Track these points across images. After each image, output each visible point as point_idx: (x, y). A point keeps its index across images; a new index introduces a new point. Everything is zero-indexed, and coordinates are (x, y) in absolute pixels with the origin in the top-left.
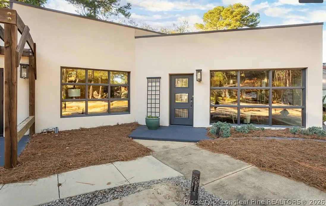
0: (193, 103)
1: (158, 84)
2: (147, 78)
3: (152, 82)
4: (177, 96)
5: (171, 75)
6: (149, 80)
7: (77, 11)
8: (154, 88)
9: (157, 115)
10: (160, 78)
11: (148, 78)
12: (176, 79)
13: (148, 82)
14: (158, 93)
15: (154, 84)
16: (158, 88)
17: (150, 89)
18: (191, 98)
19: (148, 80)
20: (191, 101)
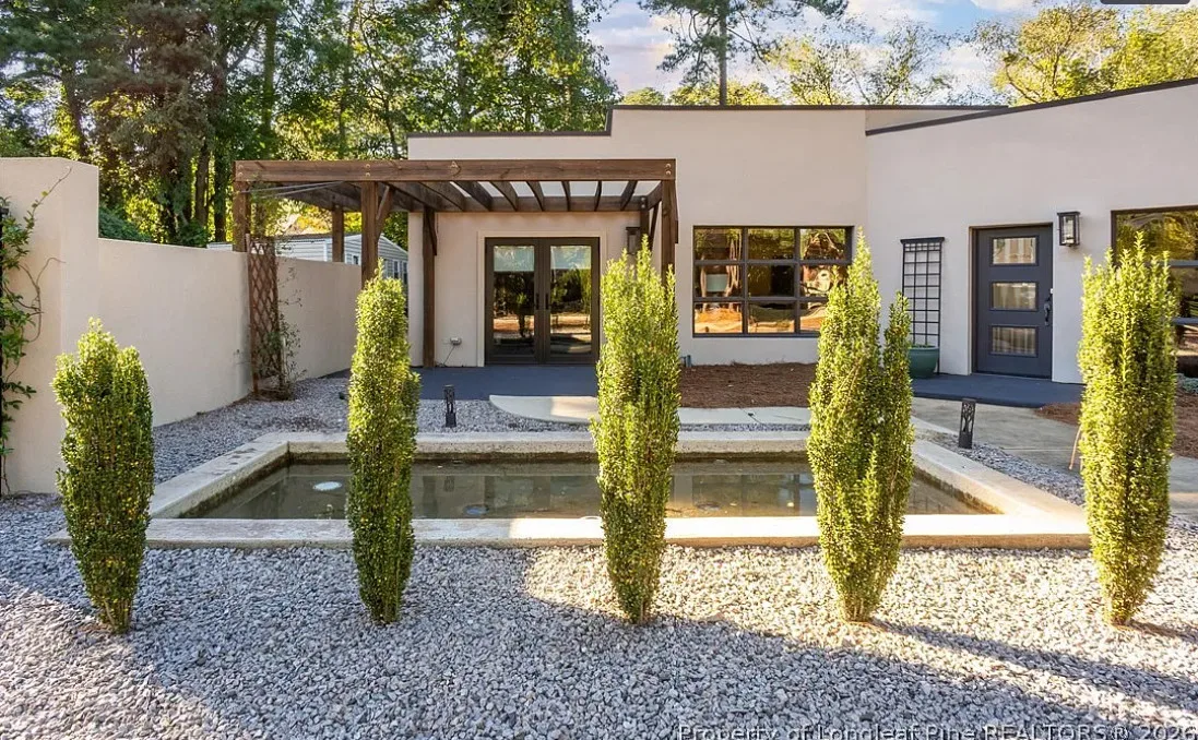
0: (1050, 311)
1: (934, 257)
2: (902, 241)
3: (916, 252)
4: (1000, 287)
5: (977, 232)
6: (908, 245)
7: (669, 28)
8: (922, 270)
9: (933, 341)
10: (941, 240)
11: (904, 242)
12: (995, 241)
13: (904, 252)
14: (934, 281)
15: (922, 257)
16: (934, 269)
17: (910, 270)
18: (1044, 297)
19: (904, 247)
20: (1046, 305)
